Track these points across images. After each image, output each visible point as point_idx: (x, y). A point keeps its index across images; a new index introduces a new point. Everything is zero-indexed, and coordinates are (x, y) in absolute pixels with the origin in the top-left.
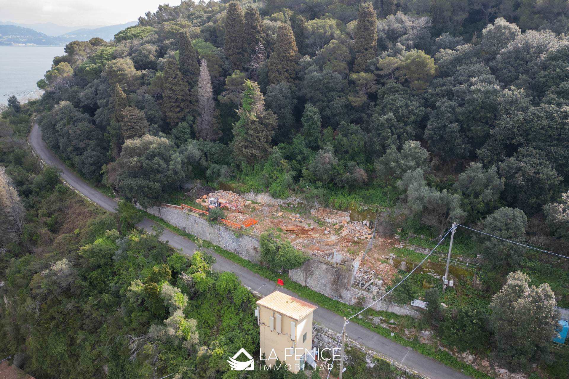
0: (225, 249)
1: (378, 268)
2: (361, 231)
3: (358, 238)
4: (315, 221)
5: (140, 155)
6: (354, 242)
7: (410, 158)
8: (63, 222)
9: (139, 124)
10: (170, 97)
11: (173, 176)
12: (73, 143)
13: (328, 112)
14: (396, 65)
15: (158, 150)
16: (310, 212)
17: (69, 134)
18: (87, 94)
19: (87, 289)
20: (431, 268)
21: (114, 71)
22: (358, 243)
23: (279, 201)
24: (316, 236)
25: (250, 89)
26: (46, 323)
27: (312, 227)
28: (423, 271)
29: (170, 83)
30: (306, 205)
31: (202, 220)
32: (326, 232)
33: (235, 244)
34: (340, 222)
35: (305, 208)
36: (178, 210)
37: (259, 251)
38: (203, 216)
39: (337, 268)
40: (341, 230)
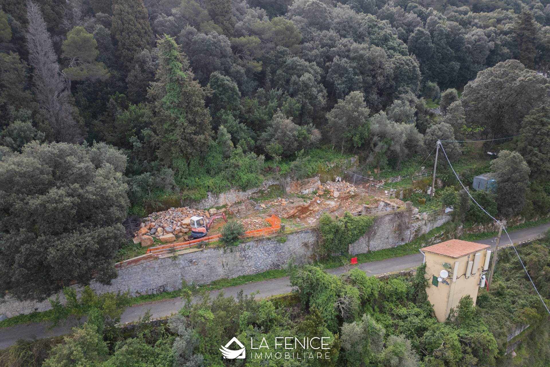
4: (299, 197)
24: (317, 208)
28: (413, 192)
30: (278, 185)
31: (208, 253)
32: (319, 202)
33: (273, 256)
34: (318, 189)
35: (279, 189)
36: (145, 263)
37: (310, 245)
38: (206, 245)
39: (399, 213)
40: (327, 194)
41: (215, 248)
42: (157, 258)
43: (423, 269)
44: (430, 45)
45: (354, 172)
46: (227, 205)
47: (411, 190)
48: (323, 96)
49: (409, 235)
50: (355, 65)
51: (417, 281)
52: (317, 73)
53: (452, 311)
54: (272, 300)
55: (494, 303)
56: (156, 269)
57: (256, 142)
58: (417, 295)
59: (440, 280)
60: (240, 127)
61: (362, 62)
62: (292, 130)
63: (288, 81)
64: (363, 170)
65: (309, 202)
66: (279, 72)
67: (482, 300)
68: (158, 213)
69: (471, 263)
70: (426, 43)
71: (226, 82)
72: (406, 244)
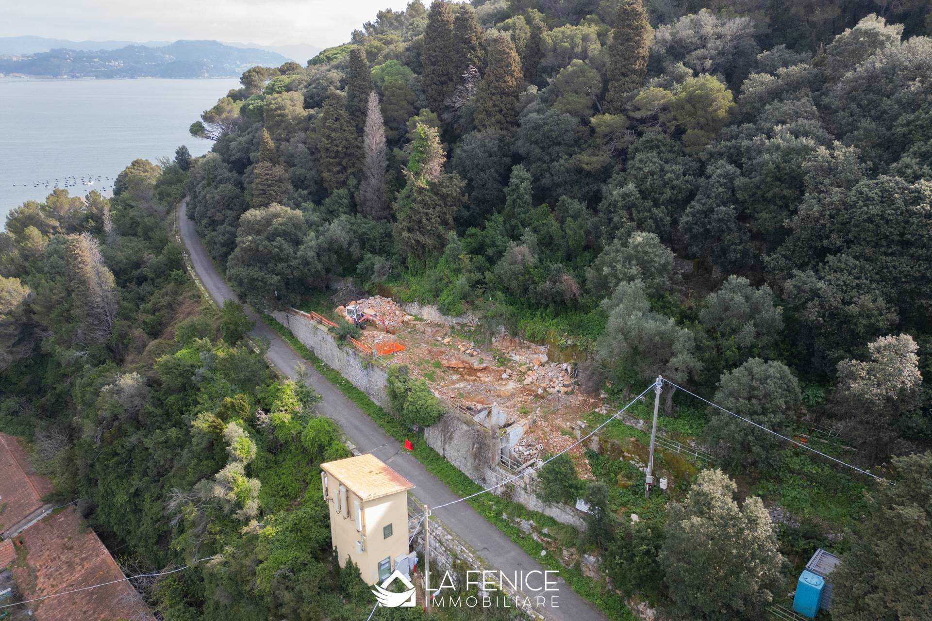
0: (355, 384)
1: (551, 441)
2: (554, 379)
3: (545, 389)
4: (494, 357)
5: (259, 233)
6: (537, 396)
7: (634, 262)
8: (169, 324)
9: (276, 188)
10: (327, 149)
11: (301, 267)
12: (209, 214)
13: (546, 181)
14: (662, 101)
15: (283, 227)
16: (491, 340)
17: (206, 201)
18: (240, 143)
19: (159, 419)
20: (634, 453)
21: (272, 110)
22: (543, 398)
23: (451, 320)
24: (486, 380)
25: (422, 139)
26: (107, 460)
27: (484, 365)
28: (624, 457)
29: (329, 128)
31: (330, 338)
36: (307, 321)
39: (478, 431)
41: (333, 337)
72: (488, 493)
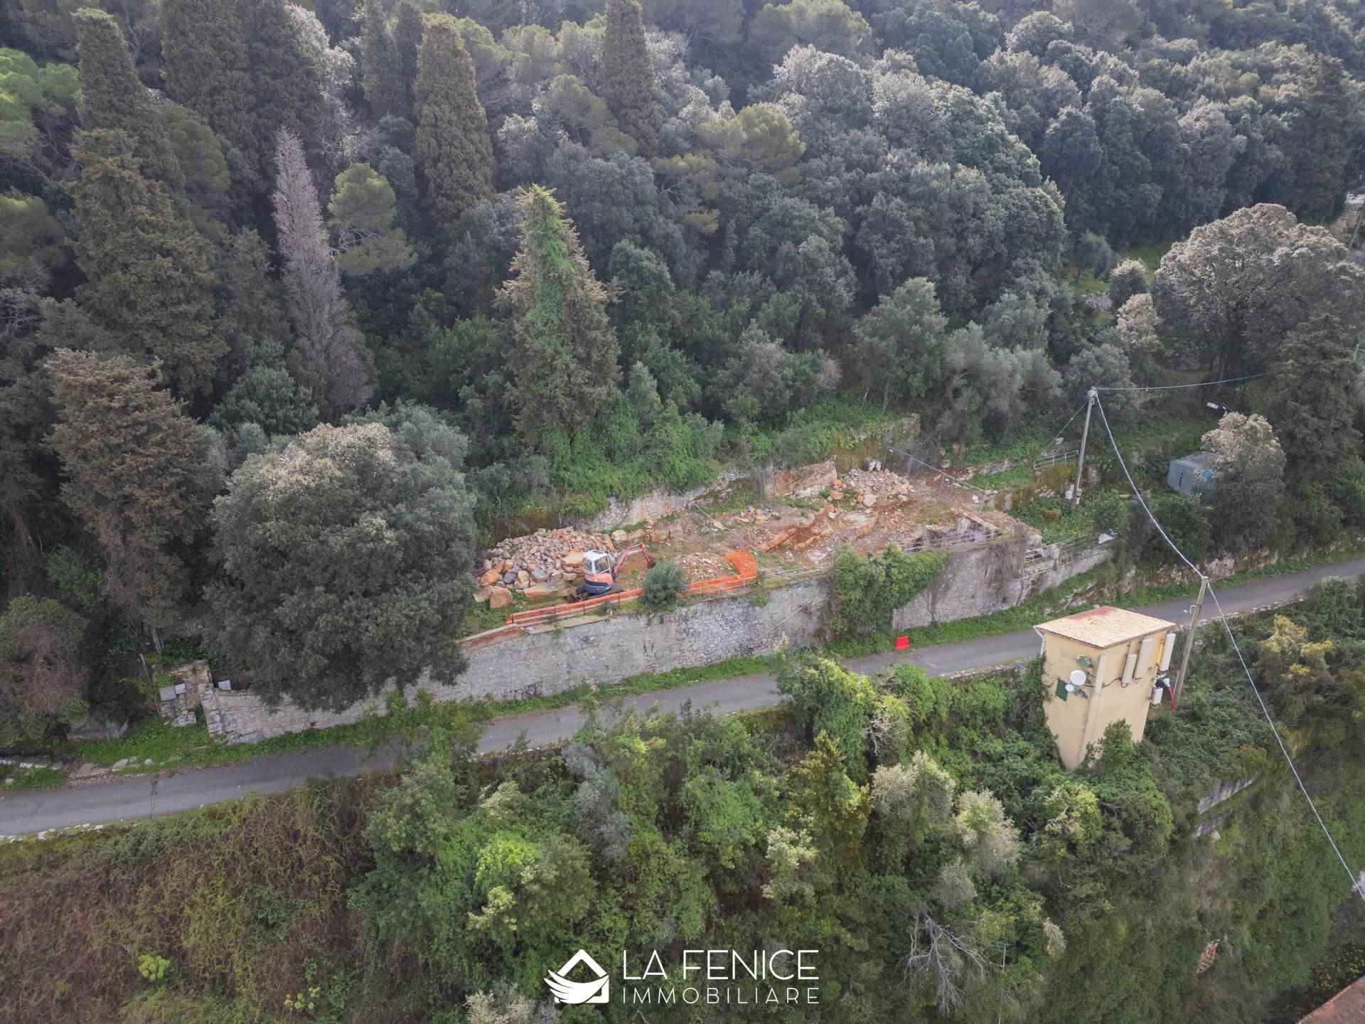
16: (762, 491)
24: (828, 530)
28: (1034, 495)
30: (748, 480)
31: (618, 624)
32: (832, 515)
33: (740, 631)
34: (832, 486)
35: (750, 488)
36: (504, 642)
37: (813, 610)
38: (614, 609)
39: (998, 546)
40: (850, 499)
41: (630, 616)
42: (525, 633)
43: (1038, 665)
44: (1096, 147)
45: (908, 451)
46: (645, 522)
47: (1029, 493)
48: (847, 285)
49: (1018, 590)
50: (919, 212)
51: (1025, 689)
52: (837, 232)
53: (1090, 748)
54: (741, 719)
55: (1181, 735)
56: (523, 654)
57: (703, 388)
58: (1026, 716)
59: (1069, 688)
60: (673, 358)
61: (935, 206)
62: (781, 365)
63: (773, 251)
64: (927, 446)
65: (812, 516)
66: (755, 231)
67: (1155, 729)
68: (516, 541)
69: (1133, 657)
70: (1086, 145)
71: (645, 263)
72: (1012, 609)
